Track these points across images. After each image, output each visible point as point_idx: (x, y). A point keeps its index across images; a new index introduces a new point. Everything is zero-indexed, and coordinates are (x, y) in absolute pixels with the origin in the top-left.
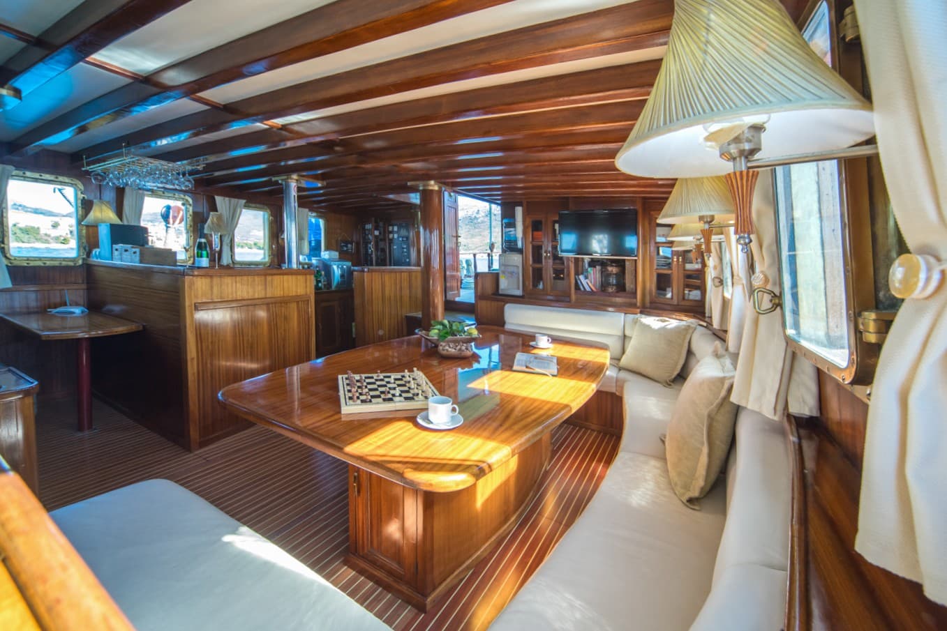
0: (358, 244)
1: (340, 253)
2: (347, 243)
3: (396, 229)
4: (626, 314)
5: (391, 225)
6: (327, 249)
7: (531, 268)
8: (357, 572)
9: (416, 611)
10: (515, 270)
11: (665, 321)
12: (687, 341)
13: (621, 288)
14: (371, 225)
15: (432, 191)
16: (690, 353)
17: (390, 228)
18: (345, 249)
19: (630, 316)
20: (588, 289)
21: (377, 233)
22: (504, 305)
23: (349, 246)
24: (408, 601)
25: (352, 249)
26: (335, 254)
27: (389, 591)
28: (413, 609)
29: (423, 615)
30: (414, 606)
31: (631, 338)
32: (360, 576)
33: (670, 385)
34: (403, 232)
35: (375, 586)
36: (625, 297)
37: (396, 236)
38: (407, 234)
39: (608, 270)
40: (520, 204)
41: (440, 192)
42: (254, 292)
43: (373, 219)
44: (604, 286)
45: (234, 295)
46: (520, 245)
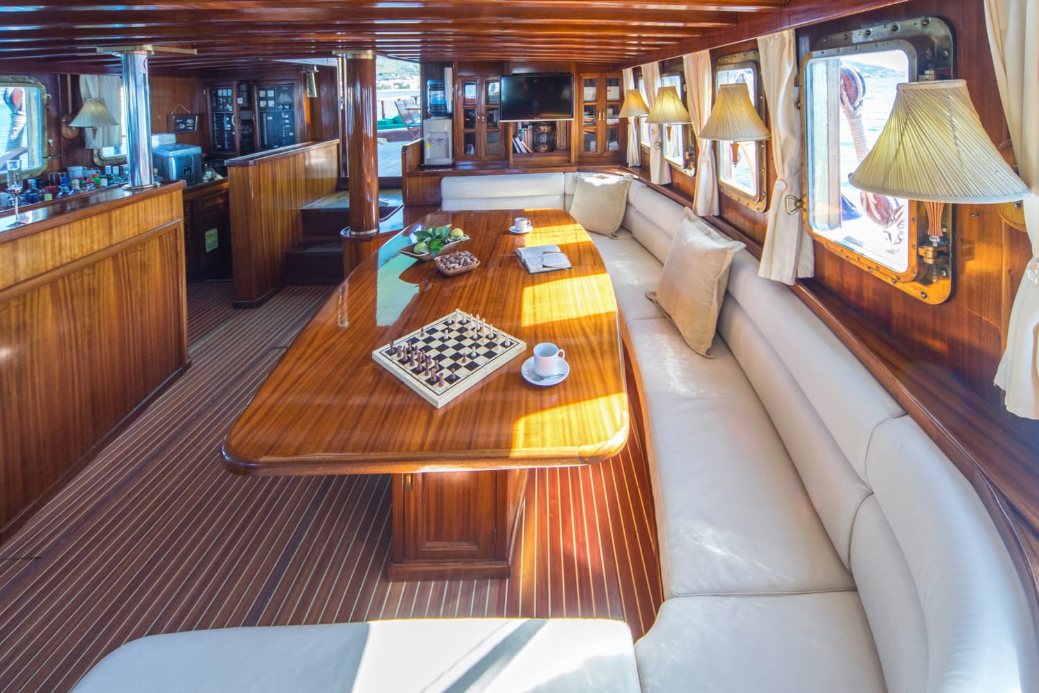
0: (203, 117)
1: (176, 135)
2: (184, 117)
3: (271, 94)
4: (564, 173)
5: (263, 89)
6: (155, 130)
7: (463, 134)
8: (407, 581)
9: (498, 581)
10: (443, 137)
11: (603, 178)
12: (626, 195)
13: (552, 147)
14: (230, 91)
15: (366, 60)
16: (628, 204)
17: (262, 94)
18: (183, 126)
19: (570, 175)
20: (524, 151)
21: (240, 101)
22: (441, 179)
23: (190, 121)
24: (484, 576)
25: (194, 126)
26: (170, 138)
27: (458, 579)
28: (494, 581)
29: (507, 581)
30: (492, 578)
31: (572, 196)
32: (414, 583)
33: (616, 236)
34: (284, 98)
35: (440, 582)
36: (559, 155)
37: (271, 103)
38: (290, 100)
39: (541, 130)
40: (449, 64)
41: (374, 60)
42: (92, 242)
43: (235, 83)
44: (535, 146)
45: (58, 259)
46: (449, 109)
